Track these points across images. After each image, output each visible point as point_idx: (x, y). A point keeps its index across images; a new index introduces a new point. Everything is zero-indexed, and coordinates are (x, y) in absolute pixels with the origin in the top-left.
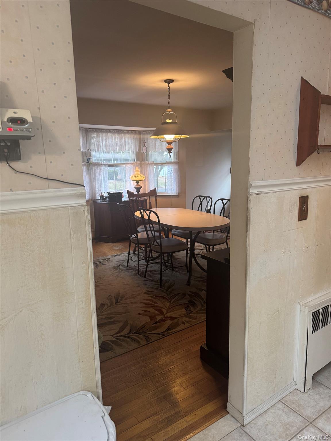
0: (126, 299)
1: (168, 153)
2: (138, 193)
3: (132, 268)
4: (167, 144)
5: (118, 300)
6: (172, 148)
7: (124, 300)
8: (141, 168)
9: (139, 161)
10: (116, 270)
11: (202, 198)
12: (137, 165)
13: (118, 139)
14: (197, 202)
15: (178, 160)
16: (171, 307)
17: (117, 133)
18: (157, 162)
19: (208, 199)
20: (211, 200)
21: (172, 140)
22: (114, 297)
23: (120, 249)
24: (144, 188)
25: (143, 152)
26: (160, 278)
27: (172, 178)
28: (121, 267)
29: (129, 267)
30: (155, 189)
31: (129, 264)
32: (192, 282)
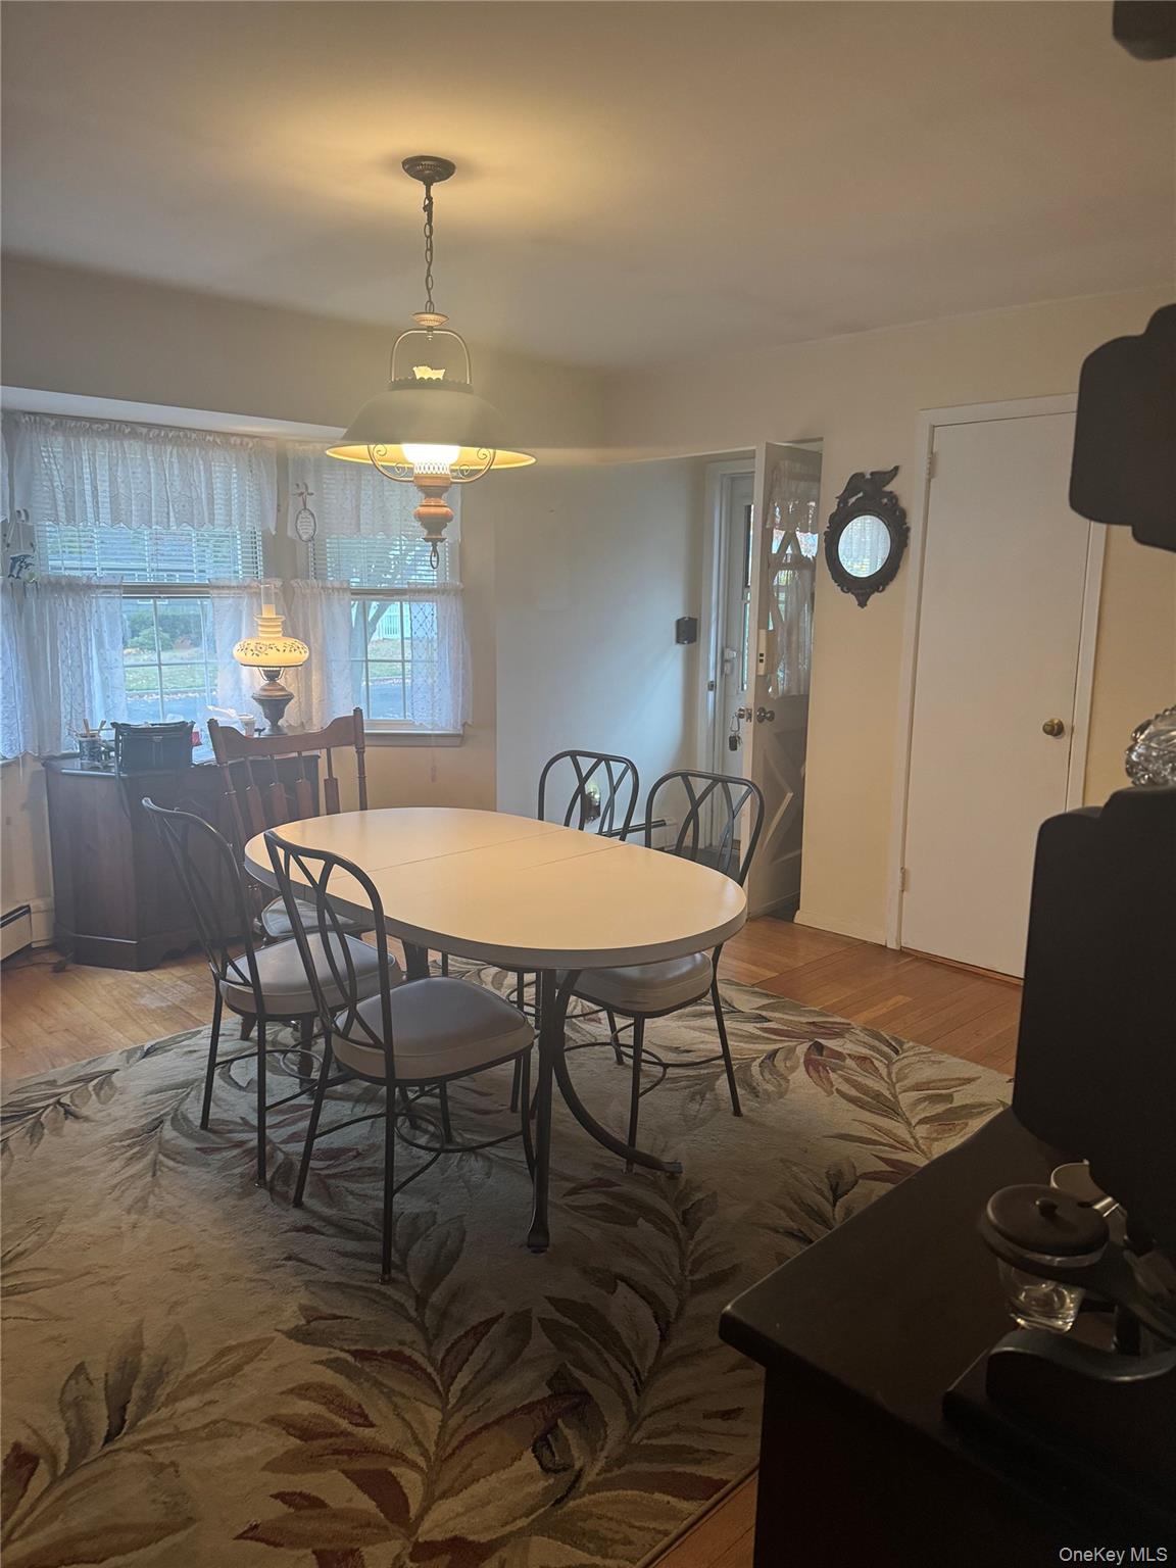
0: (173, 1399)
1: (426, 540)
2: (274, 724)
3: (229, 1140)
4: (421, 495)
5: (124, 1408)
6: (447, 518)
7: (165, 1405)
8: (289, 610)
9: (277, 576)
10: (142, 1155)
11: (586, 764)
12: (267, 595)
13: (176, 472)
14: (563, 779)
15: (461, 581)
16: (449, 1450)
17: (170, 440)
18: (366, 586)
19: (618, 768)
20: (629, 772)
21: (448, 472)
22: (102, 1385)
23: (175, 1008)
24: (303, 700)
25: (298, 539)
26: (381, 1205)
27: (436, 658)
28: (168, 1132)
29: (215, 1132)
30: (358, 711)
31: (213, 1109)
32: (557, 1224)
